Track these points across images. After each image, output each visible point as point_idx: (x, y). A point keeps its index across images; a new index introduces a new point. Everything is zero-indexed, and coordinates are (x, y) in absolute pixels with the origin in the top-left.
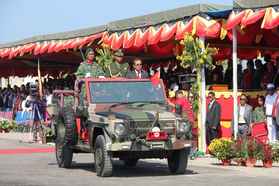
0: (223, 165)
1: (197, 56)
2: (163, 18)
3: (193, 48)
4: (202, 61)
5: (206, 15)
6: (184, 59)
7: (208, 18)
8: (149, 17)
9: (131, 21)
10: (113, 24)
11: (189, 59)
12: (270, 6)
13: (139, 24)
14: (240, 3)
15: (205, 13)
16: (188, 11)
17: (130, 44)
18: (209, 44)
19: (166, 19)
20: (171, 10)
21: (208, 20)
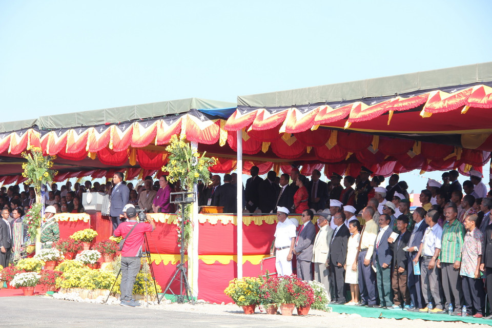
0: (244, 312)
1: (189, 168)
2: (133, 115)
3: (184, 157)
4: (197, 175)
5: (200, 114)
6: (172, 171)
7: (203, 117)
8: (110, 112)
9: (79, 117)
10: (49, 119)
11: (180, 171)
12: (293, 106)
13: (92, 122)
14: (248, 99)
15: (199, 111)
16: (173, 107)
17: (78, 148)
18: (205, 152)
19: (137, 116)
20: (146, 105)
21: (203, 121)
